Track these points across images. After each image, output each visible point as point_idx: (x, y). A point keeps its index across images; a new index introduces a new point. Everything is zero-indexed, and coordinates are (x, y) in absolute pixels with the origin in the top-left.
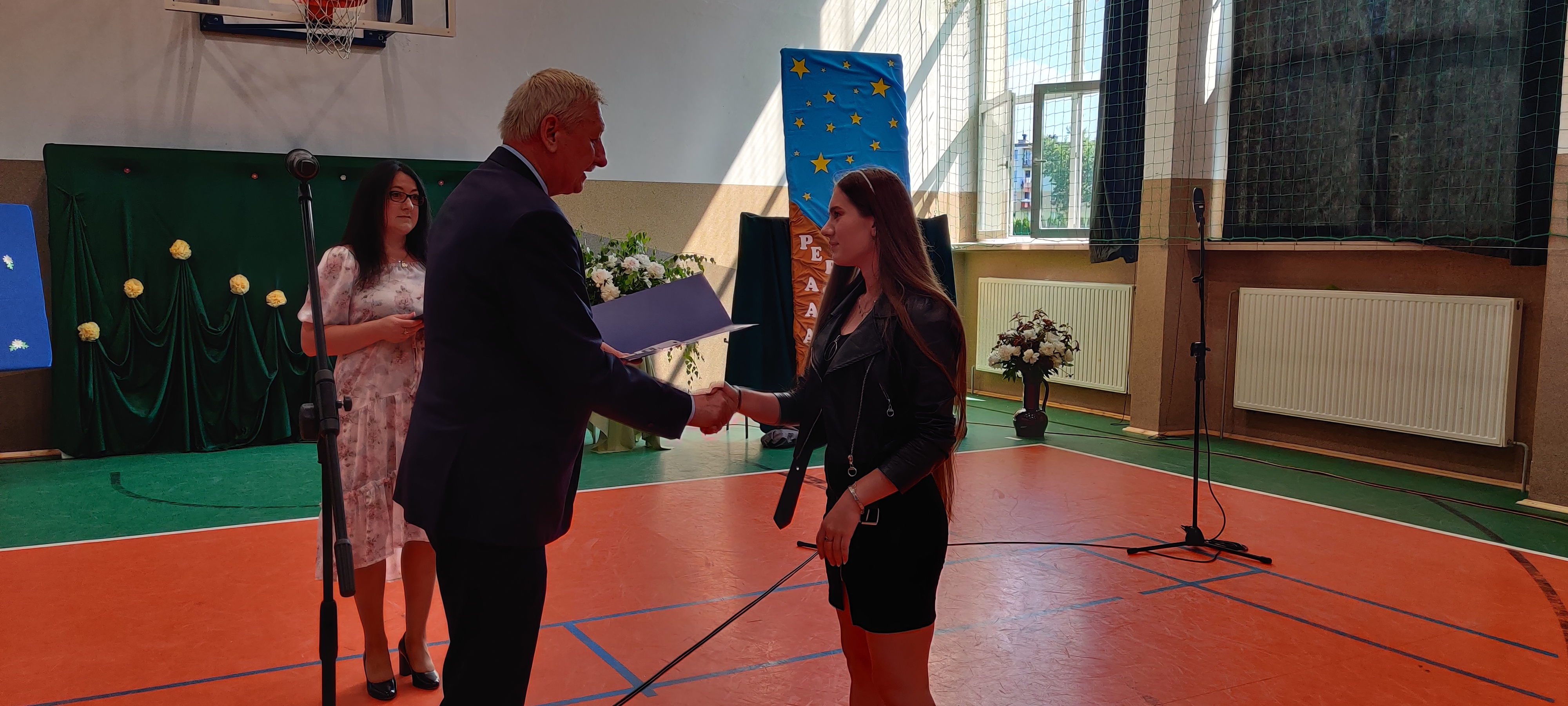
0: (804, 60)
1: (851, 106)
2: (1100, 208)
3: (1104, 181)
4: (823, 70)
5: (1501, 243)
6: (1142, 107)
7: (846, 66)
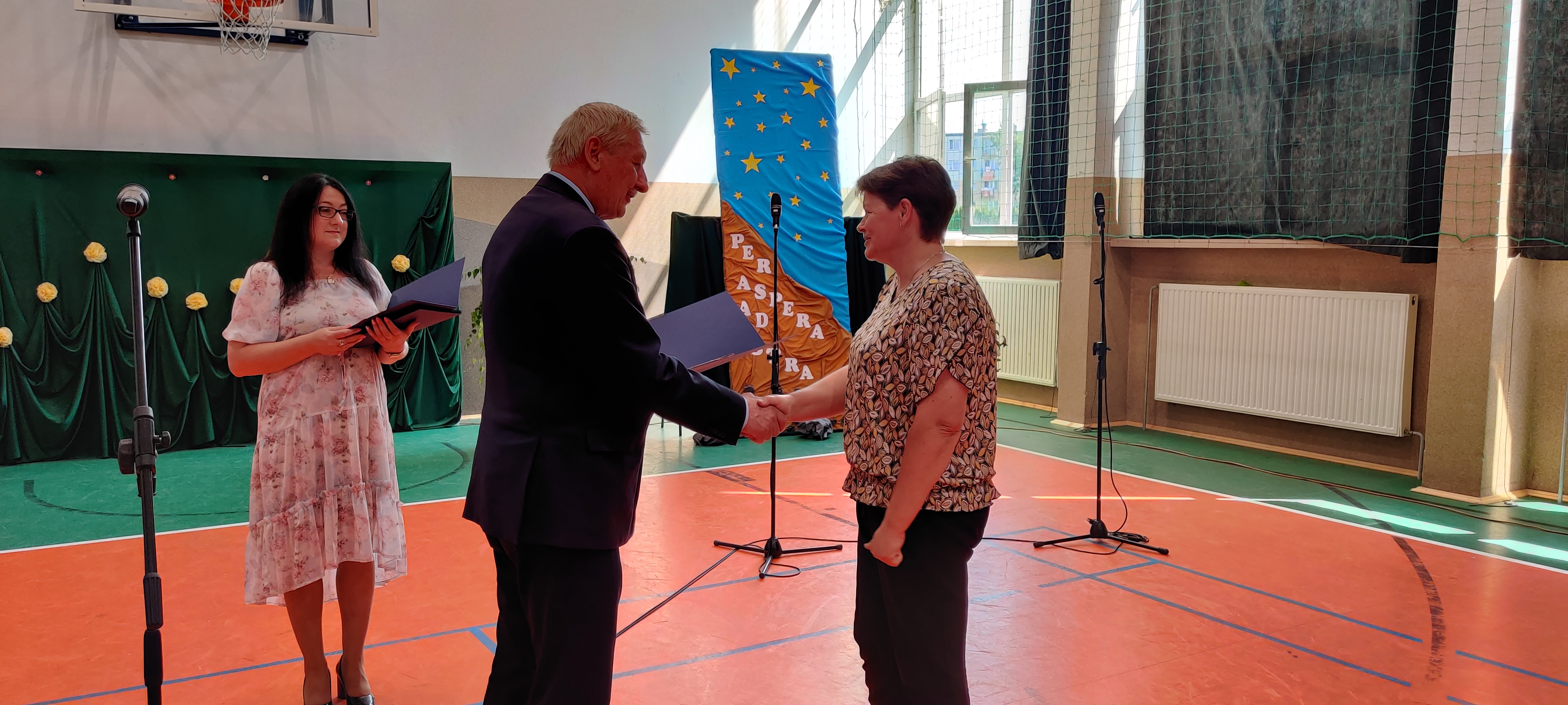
0: (734, 60)
1: (782, 106)
2: (1027, 206)
3: (1031, 179)
4: (753, 70)
5: (1395, 242)
6: (1065, 107)
7: (776, 66)
